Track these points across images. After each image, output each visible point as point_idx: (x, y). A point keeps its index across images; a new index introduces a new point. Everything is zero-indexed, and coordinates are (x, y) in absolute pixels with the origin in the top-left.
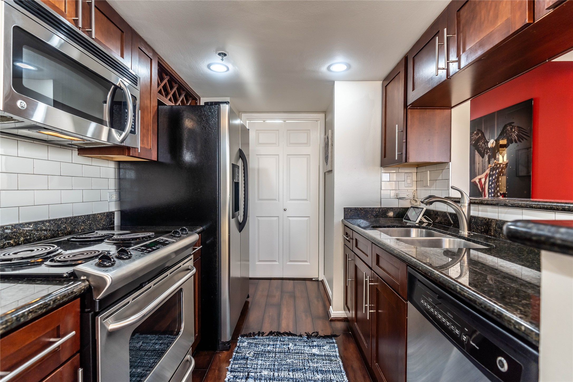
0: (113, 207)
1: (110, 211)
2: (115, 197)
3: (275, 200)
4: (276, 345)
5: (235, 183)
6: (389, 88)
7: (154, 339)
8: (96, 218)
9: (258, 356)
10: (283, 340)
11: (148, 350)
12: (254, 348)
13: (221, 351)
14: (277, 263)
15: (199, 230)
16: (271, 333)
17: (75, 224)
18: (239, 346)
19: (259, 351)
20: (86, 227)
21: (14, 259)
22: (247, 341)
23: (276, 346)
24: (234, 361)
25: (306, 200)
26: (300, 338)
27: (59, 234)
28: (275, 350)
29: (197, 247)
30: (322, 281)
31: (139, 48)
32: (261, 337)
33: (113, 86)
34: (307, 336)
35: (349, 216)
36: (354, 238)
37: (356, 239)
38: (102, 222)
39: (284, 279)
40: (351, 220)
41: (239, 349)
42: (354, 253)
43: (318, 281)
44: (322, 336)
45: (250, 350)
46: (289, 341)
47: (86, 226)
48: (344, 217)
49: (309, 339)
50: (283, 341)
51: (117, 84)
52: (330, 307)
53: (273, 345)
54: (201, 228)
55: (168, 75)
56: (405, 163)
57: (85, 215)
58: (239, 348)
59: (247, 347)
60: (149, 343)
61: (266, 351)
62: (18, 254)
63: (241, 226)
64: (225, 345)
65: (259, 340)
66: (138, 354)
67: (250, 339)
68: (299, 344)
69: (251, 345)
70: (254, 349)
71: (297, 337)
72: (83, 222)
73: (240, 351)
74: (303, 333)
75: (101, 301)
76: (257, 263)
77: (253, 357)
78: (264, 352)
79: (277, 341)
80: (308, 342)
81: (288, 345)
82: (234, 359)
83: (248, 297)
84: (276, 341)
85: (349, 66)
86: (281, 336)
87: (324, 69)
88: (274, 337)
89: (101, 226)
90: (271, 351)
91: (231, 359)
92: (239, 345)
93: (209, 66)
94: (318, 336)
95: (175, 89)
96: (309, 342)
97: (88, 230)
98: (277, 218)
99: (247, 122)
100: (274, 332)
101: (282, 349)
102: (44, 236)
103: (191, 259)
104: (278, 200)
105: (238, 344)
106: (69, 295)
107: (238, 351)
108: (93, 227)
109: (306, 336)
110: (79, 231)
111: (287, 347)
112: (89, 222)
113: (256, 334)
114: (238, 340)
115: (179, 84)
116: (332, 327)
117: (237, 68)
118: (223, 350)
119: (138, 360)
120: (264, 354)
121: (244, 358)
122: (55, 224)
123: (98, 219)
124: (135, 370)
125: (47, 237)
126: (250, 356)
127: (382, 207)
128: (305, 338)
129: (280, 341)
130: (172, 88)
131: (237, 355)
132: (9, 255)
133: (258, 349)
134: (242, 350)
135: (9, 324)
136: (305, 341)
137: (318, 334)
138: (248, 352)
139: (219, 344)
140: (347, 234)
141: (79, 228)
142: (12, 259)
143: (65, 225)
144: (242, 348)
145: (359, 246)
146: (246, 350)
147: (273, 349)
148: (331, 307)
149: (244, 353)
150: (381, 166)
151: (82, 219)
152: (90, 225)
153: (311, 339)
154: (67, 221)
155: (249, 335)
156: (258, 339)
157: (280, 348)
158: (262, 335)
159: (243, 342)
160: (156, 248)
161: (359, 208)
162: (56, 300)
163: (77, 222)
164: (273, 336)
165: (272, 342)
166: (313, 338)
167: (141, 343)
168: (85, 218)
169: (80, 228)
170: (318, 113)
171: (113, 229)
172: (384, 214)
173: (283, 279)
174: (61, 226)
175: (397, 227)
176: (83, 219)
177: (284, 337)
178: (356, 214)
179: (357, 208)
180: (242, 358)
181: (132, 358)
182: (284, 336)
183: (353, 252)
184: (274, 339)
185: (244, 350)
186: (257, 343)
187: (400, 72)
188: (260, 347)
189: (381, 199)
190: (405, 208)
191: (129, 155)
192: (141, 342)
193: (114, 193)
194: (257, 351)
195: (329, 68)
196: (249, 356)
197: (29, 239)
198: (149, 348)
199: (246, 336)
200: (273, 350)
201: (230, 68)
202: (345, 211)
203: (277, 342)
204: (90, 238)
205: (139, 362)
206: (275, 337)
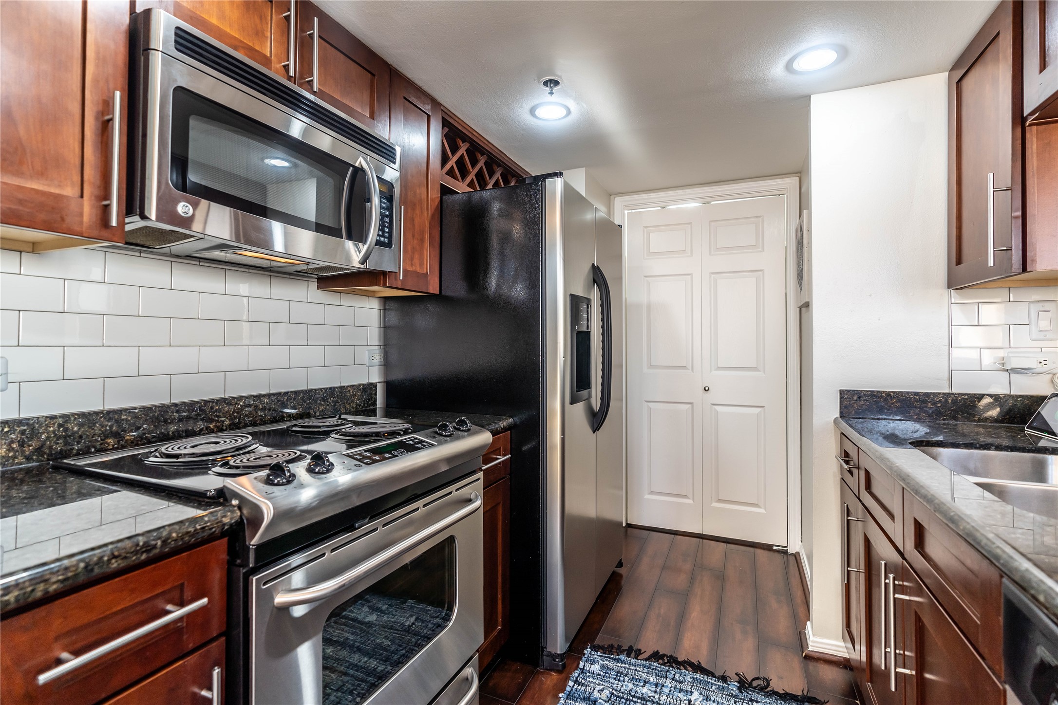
0: (375, 376)
1: (370, 381)
2: (378, 359)
3: (684, 367)
4: (663, 686)
5: (579, 333)
6: (967, 83)
7: (438, 616)
8: (344, 394)
9: (618, 702)
10: (681, 678)
11: (422, 635)
12: (614, 681)
13: (547, 669)
14: (690, 501)
15: (505, 423)
16: (656, 656)
17: (310, 403)
18: (583, 669)
19: (622, 690)
20: (328, 407)
21: (183, 456)
22: (601, 662)
23: (661, 688)
24: (567, 699)
25: (755, 369)
26: (721, 684)
27: (284, 417)
28: (659, 698)
29: (500, 456)
30: (796, 556)
31: (405, 98)
32: (633, 661)
33: (351, 168)
34: (738, 682)
35: (855, 411)
36: (862, 465)
37: (867, 473)
38: (354, 399)
39: (705, 537)
40: (861, 420)
41: (581, 676)
42: (863, 504)
43: (785, 553)
44: (778, 693)
45: (604, 684)
46: (693, 685)
47: (328, 405)
48: (841, 413)
49: (742, 693)
50: (681, 682)
51: (357, 165)
52: (806, 625)
53: (656, 685)
54: (511, 420)
55: (466, 142)
56: (1020, 274)
57: (327, 388)
58: (582, 672)
59: (600, 675)
60: (428, 622)
61: (638, 695)
62: (198, 447)
63: (597, 419)
64: (554, 660)
65: (627, 666)
66: (403, 638)
67: (609, 658)
68: (717, 698)
69: (608, 673)
70: (613, 684)
71: (715, 681)
72: (324, 399)
73: (583, 681)
74: (730, 673)
75: (260, 547)
76: (647, 496)
77: (608, 701)
78: (634, 696)
79: (666, 677)
80: (740, 699)
81: (689, 694)
82: (569, 695)
83: (620, 564)
84: (664, 677)
85: (844, 52)
86: (678, 668)
87: (777, 71)
88: (660, 667)
89: (353, 408)
90: (649, 697)
91: (561, 693)
92: (584, 666)
93: (532, 111)
94: (769, 689)
95: (481, 164)
96: (742, 699)
97: (331, 412)
98: (689, 406)
99: (626, 212)
100: (664, 655)
101: (675, 701)
102: (261, 420)
103: (478, 479)
104: (690, 368)
105: (581, 665)
106: (197, 531)
107: (578, 679)
108: (340, 408)
109: (736, 684)
110: (315, 413)
111: (685, 698)
112: (332, 399)
113: (624, 651)
114: (584, 654)
115: (488, 156)
116: (808, 675)
117: (584, 105)
118: (552, 670)
119: (402, 650)
120: (633, 701)
121: (589, 699)
122: (277, 401)
123: (348, 394)
124: (391, 669)
125: (265, 421)
126: (600, 698)
127: (954, 391)
128: (734, 687)
129: (674, 679)
130: (474, 163)
131: (575, 687)
132: (185, 448)
133: (622, 686)
134: (588, 679)
135: (70, 574)
136: (732, 694)
137: (768, 685)
138: (598, 688)
139: (542, 655)
140: (846, 454)
141: (316, 408)
142: (181, 455)
143: (294, 404)
144: (588, 674)
145: (875, 490)
146: (595, 682)
147: (653, 694)
148: (808, 623)
149: (590, 688)
150: (949, 288)
151: (322, 393)
152: (335, 404)
153: (748, 693)
154: (296, 396)
155: (609, 650)
156: (625, 664)
157: (671, 696)
158: (635, 655)
159: (593, 662)
160: (390, 455)
161: (884, 392)
162: (168, 539)
163: (313, 399)
164: (659, 664)
165: (654, 676)
166: (754, 692)
167: (412, 620)
168: (325, 393)
169: (319, 410)
170: (783, 178)
171: (373, 413)
172: (961, 411)
173: (703, 537)
174: (287, 404)
175: (999, 448)
176: (324, 393)
177: (683, 671)
178: (874, 406)
179: (878, 392)
180: (584, 698)
181: (391, 644)
182: (685, 669)
183: (860, 501)
184: (661, 671)
185: (591, 679)
186: (622, 673)
187: (998, 34)
188: (626, 683)
189: (950, 371)
190: (1032, 397)
191: (385, 285)
192: (414, 617)
193: (378, 351)
194: (618, 690)
195: (789, 67)
196: (600, 696)
197: (237, 423)
198: (425, 631)
199: (602, 649)
200: (654, 697)
201: (572, 109)
202: (841, 398)
203: (666, 680)
204: (319, 427)
205: (404, 655)
206: (663, 666)
